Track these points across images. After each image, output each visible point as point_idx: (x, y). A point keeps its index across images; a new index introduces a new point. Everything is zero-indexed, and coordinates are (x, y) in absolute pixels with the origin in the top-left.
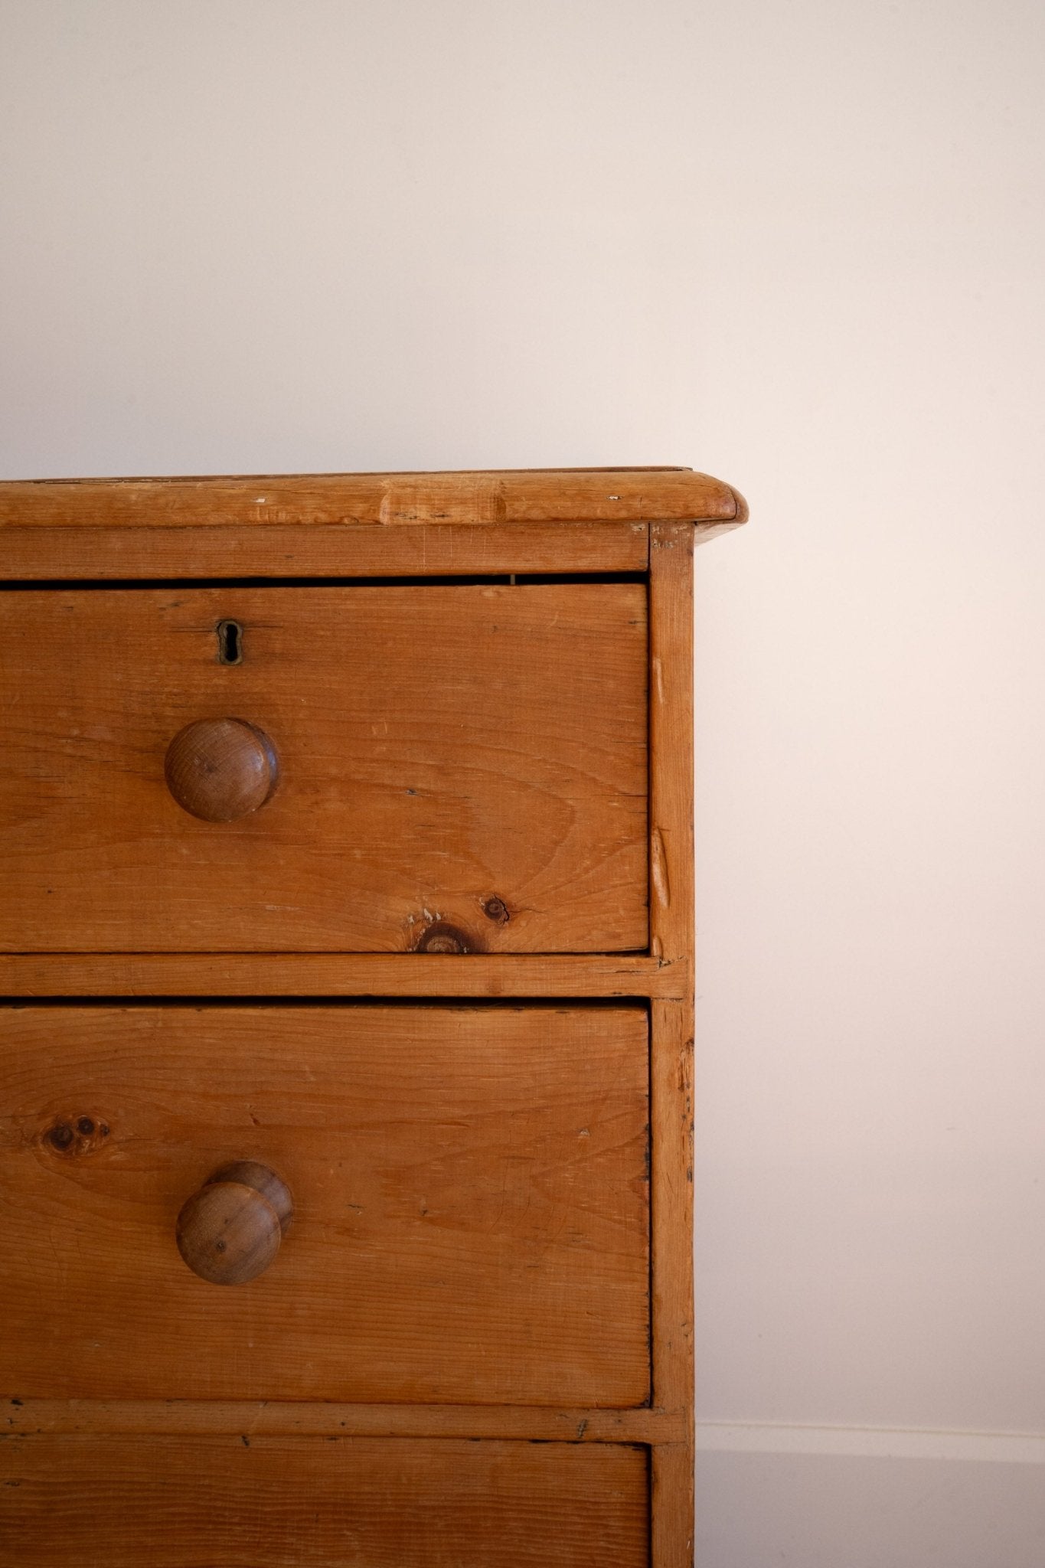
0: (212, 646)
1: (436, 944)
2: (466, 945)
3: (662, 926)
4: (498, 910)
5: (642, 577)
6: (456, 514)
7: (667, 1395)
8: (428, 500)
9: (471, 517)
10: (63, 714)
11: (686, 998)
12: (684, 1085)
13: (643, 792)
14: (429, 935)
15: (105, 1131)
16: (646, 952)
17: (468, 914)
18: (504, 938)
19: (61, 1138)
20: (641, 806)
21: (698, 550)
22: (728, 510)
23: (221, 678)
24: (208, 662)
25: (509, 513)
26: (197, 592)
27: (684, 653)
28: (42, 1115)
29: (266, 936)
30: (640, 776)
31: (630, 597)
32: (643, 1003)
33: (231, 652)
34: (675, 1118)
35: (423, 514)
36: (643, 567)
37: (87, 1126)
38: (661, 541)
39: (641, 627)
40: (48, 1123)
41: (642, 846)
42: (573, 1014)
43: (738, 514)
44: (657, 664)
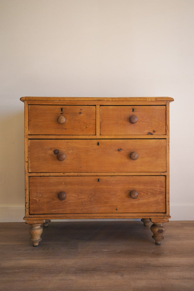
0: (132, 110)
1: (149, 134)
2: (151, 134)
3: (167, 133)
4: (154, 131)
5: (165, 105)
6: (153, 100)
7: (167, 171)
8: (150, 99)
9: (154, 100)
10: (120, 116)
11: (169, 138)
12: (169, 145)
13: (165, 122)
14: (148, 134)
15: (122, 150)
16: (166, 135)
17: (152, 132)
18: (155, 133)
19: (119, 150)
20: (165, 123)
21: (170, 103)
22: (173, 100)
23: (132, 113)
24: (131, 112)
25: (157, 100)
26: (131, 106)
27: (169, 111)
28: (117, 148)
29: (135, 134)
30: (165, 121)
31: (165, 107)
32: (166, 139)
33: (133, 111)
34: (168, 148)
35: (150, 100)
36: (165, 104)
37: (121, 149)
38: (167, 102)
39: (165, 109)
40: (118, 149)
41: (165, 126)
42: (160, 140)
43: (173, 101)
44: (167, 112)
